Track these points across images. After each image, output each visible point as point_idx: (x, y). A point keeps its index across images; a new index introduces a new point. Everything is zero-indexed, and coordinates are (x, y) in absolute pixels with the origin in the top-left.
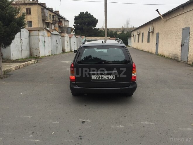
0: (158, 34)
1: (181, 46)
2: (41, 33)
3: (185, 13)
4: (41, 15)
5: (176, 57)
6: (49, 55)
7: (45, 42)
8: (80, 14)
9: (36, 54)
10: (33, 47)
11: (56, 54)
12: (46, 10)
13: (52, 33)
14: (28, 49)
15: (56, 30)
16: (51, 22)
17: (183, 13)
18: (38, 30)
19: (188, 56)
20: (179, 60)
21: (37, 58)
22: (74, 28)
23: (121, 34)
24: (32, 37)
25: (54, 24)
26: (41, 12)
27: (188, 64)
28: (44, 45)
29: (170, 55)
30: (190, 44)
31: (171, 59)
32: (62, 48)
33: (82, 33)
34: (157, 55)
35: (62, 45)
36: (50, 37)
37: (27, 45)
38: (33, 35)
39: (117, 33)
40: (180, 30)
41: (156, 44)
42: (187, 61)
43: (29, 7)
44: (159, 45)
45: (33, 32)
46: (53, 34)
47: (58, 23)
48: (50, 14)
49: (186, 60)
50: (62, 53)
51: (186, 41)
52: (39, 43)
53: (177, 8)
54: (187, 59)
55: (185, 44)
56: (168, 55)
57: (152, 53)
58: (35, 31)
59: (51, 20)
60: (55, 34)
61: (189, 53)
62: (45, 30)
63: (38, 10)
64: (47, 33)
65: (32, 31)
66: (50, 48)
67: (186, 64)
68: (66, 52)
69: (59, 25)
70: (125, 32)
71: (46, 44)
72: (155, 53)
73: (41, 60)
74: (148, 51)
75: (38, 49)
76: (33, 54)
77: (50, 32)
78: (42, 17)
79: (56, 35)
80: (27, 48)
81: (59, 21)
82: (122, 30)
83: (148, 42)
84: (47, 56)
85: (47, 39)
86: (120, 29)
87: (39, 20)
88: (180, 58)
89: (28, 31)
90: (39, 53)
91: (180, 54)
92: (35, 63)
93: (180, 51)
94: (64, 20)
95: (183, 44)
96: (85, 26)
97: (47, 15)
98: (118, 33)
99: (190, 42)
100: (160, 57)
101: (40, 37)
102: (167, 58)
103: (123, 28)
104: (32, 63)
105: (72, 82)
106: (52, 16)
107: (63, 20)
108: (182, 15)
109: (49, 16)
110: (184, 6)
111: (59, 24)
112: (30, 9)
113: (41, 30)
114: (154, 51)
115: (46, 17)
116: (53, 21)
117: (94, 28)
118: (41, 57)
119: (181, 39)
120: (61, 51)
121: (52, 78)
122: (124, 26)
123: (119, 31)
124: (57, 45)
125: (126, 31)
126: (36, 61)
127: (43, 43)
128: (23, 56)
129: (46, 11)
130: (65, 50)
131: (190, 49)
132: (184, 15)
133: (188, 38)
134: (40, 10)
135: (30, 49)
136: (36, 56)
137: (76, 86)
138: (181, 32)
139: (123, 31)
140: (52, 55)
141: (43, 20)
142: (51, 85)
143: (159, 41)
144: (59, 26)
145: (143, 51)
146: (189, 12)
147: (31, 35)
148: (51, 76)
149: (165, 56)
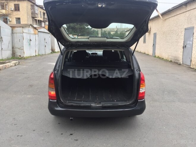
0: (155, 35)
1: (183, 48)
2: (26, 30)
3: (188, 11)
4: (30, 11)
5: (176, 60)
6: (36, 55)
7: (30, 40)
9: (19, 54)
10: (16, 45)
11: (44, 54)
12: (36, 6)
13: (39, 30)
14: (10, 48)
15: (44, 27)
16: (42, 19)
17: (186, 12)
18: (23, 27)
19: (191, 60)
20: (180, 63)
21: (21, 58)
22: (66, 27)
23: (114, 34)
24: (15, 34)
25: (45, 22)
26: (30, 9)
27: (191, 68)
28: (30, 44)
29: (170, 57)
30: (193, 46)
31: (171, 61)
32: (52, 48)
33: (74, 32)
34: (154, 57)
35: (51, 44)
36: (37, 35)
37: (9, 43)
38: (16, 32)
39: (110, 33)
40: (182, 30)
41: (153, 45)
42: (190, 65)
43: (18, 3)
44: (156, 46)
45: (17, 28)
46: (41, 32)
48: (40, 11)
49: (188, 63)
50: (51, 53)
51: (188, 42)
52: (23, 41)
53: (179, 6)
54: (190, 63)
55: (188, 46)
56: (167, 57)
57: (148, 54)
58: (19, 28)
59: (41, 18)
60: (43, 32)
61: (193, 56)
62: (30, 27)
63: (27, 7)
64: (34, 31)
65: (15, 28)
66: (37, 47)
67: (189, 68)
68: (55, 52)
70: (119, 33)
71: (32, 43)
72: (151, 55)
73: (25, 61)
74: (144, 52)
75: (22, 48)
76: (16, 54)
77: (37, 30)
78: (32, 13)
79: (45, 32)
80: (8, 47)
82: (116, 30)
83: (144, 43)
84: (34, 56)
85: (33, 38)
86: (113, 29)
87: (28, 17)
88: (181, 60)
89: (11, 28)
90: (23, 53)
91: (181, 57)
92: (15, 65)
93: (182, 54)
95: (185, 46)
97: (37, 12)
98: (112, 33)
99: (193, 44)
100: (157, 59)
101: (24, 34)
102: (166, 61)
103: (116, 28)
104: (12, 65)
105: (51, 99)
106: (42, 14)
108: (185, 13)
109: (39, 14)
110: (186, 4)
112: (18, 5)
113: (26, 27)
114: (151, 53)
115: (36, 14)
116: (43, 18)
117: (87, 27)
118: (26, 57)
119: (183, 40)
120: (51, 51)
121: (31, 86)
122: (117, 27)
123: (112, 31)
124: (46, 44)
125: (120, 31)
126: (17, 62)
127: (28, 41)
128: (3, 57)
129: (36, 8)
130: (55, 50)
131: (194, 52)
132: (187, 14)
133: (192, 39)
134: (30, 7)
135: (13, 48)
136: (20, 56)
137: (57, 107)
138: (183, 32)
139: (116, 31)
140: (39, 55)
141: (33, 18)
142: (29, 96)
143: (157, 42)
145: (139, 52)
146: (192, 10)
147: (14, 32)
148: (31, 84)
149: (163, 58)
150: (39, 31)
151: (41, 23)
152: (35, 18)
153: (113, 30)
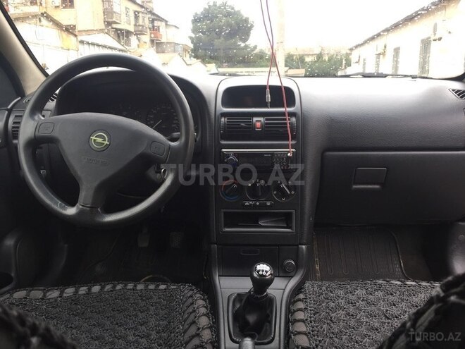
4: (101, 8)
8: (207, 7)
16: (131, 28)
22: (192, 45)
23: (313, 62)
25: (136, 35)
26: (101, 2)
39: (304, 60)
47: (151, 34)
59: (130, 24)
69: (151, 37)
70: (326, 58)
77: (76, 36)
78: (105, 13)
81: (153, 27)
82: (318, 52)
86: (312, 49)
94: (166, 24)
96: (219, 38)
97: (116, 9)
98: (308, 59)
106: (132, 14)
107: (163, 23)
109: (124, 14)
111: (153, 36)
115: (115, 15)
116: (135, 25)
117: (243, 45)
123: (308, 55)
125: (328, 54)
139: (320, 56)
141: (108, 23)
144: (152, 41)
150: (82, 42)
151: (127, 37)
152: (114, 26)
153: (311, 53)
